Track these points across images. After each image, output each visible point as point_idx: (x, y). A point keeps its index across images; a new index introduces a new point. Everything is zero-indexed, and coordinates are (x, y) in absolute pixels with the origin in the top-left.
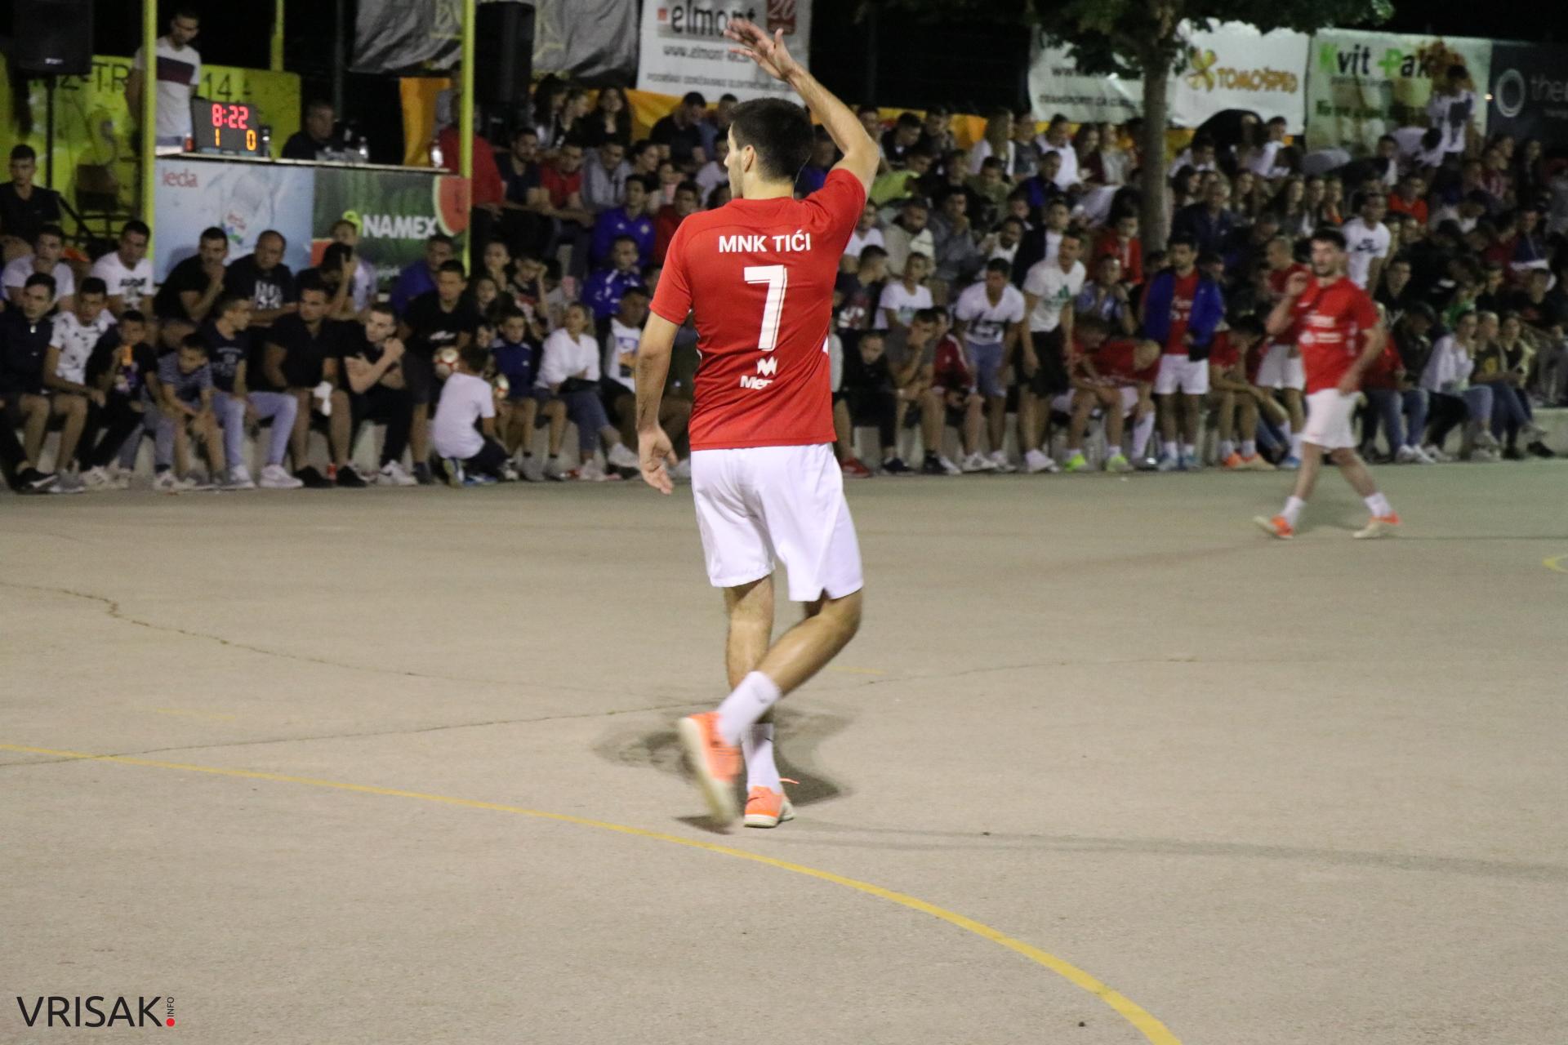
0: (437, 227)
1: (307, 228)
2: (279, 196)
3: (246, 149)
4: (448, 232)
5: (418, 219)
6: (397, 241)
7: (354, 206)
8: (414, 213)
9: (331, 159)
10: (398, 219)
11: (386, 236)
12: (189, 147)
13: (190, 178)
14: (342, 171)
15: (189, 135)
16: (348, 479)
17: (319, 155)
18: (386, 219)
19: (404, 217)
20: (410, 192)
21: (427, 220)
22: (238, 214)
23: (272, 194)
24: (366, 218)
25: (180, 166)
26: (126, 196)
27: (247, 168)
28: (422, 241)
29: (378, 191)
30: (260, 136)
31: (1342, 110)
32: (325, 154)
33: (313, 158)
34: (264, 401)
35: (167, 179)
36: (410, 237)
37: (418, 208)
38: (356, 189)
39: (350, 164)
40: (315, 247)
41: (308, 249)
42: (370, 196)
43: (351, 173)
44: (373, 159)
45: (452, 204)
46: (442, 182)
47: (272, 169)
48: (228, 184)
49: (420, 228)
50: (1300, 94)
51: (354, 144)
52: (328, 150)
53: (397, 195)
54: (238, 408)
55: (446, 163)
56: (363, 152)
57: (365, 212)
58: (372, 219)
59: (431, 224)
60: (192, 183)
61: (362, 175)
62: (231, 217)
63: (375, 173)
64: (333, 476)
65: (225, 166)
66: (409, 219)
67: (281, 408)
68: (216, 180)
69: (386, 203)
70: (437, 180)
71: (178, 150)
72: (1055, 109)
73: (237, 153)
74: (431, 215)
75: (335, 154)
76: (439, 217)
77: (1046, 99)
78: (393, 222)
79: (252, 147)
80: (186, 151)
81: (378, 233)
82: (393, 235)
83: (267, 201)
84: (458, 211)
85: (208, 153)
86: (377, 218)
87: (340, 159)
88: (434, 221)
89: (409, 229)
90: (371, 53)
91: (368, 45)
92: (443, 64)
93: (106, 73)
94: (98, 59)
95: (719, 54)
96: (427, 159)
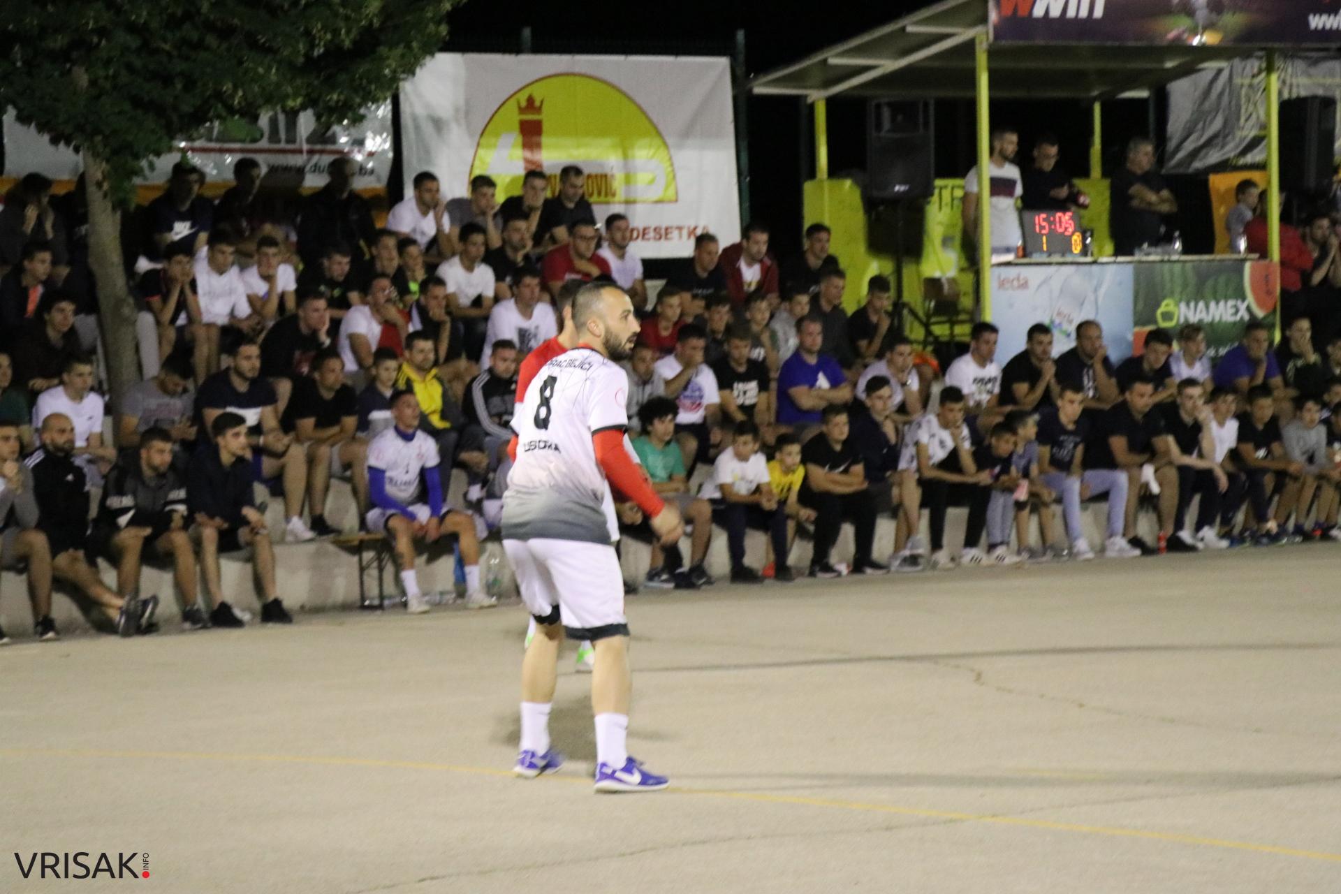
1: (1129, 318)
2: (1102, 290)
3: (1071, 251)
4: (1260, 313)
5: (1231, 303)
6: (1211, 324)
7: (1172, 294)
8: (1226, 298)
9: (1148, 254)
10: (1212, 305)
11: (1201, 321)
12: (1021, 253)
13: (1022, 282)
14: (1158, 266)
15: (1020, 243)
16: (1176, 545)
17: (1137, 252)
18: (1201, 305)
19: (1217, 303)
20: (1222, 280)
21: (1239, 302)
22: (1066, 311)
23: (1096, 290)
24: (1183, 305)
25: (1012, 272)
26: (966, 302)
27: (1071, 269)
28: (1235, 324)
29: (1192, 280)
30: (1084, 239)
32: (1141, 250)
33: (1131, 253)
34: (1098, 478)
35: (1002, 284)
36: (1224, 319)
37: (1230, 292)
38: (1172, 280)
39: (1166, 258)
40: (1136, 335)
41: (1130, 337)
42: (1185, 285)
43: (1167, 266)
44: (1186, 250)
45: (1261, 285)
46: (1253, 268)
47: (1095, 268)
48: (1056, 284)
49: (1233, 311)
51: (1169, 240)
52: (1145, 246)
53: (1210, 283)
54: (1074, 486)
56: (1178, 245)
57: (1180, 301)
58: (1188, 304)
59: (1243, 307)
60: (1024, 285)
61: (1177, 267)
62: (1059, 314)
63: (1189, 264)
64: (1163, 544)
65: (1053, 269)
66: (1222, 303)
67: (1114, 484)
68: (1045, 282)
69: (1199, 291)
70: (1246, 266)
71: (1010, 257)
73: (1063, 255)
74: (1244, 299)
75: (1153, 249)
76: (1250, 299)
78: (1207, 307)
79: (1077, 249)
80: (1017, 257)
81: (1193, 319)
82: (1207, 319)
83: (1091, 297)
84: (1269, 293)
85: (1036, 258)
86: (1192, 305)
87: (1157, 254)
88: (1246, 303)
89: (1223, 312)
90: (1180, 155)
91: (1178, 148)
92: (1249, 159)
93: (946, 194)
94: (939, 182)
96: (1233, 248)
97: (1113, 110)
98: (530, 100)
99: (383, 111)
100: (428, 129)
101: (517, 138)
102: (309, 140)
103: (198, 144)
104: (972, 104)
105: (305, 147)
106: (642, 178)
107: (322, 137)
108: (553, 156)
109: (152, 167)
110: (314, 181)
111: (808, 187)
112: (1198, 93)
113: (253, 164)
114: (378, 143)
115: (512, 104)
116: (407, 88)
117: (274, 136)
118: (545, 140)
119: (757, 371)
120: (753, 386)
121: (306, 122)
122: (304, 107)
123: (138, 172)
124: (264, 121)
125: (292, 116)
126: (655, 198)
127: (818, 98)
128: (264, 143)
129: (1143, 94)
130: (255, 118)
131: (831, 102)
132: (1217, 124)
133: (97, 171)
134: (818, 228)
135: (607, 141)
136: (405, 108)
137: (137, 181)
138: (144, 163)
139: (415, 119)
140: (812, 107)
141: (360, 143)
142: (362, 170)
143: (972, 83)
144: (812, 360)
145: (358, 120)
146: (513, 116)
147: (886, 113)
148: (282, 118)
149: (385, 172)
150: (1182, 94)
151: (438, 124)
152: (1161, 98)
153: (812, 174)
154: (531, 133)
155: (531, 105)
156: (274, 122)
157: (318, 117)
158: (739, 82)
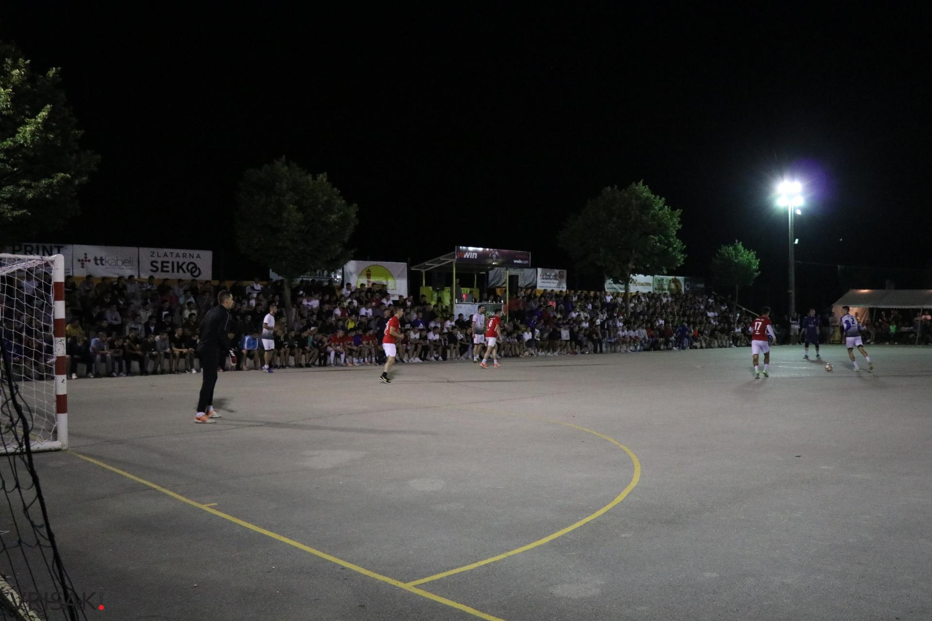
23: (474, 309)
24: (491, 313)
25: (459, 305)
26: (449, 310)
30: (472, 299)
31: (659, 289)
32: (483, 302)
33: (481, 303)
35: (457, 307)
45: (505, 309)
47: (473, 305)
50: (652, 286)
51: (489, 300)
55: (504, 303)
56: (491, 301)
60: (460, 307)
61: (490, 305)
63: (492, 305)
65: (467, 305)
68: (465, 307)
70: (503, 306)
71: (458, 303)
72: (610, 290)
75: (485, 302)
77: (608, 288)
79: (470, 301)
80: (460, 302)
81: (493, 315)
85: (463, 302)
88: (502, 313)
90: (491, 284)
91: (490, 283)
92: (503, 286)
93: (447, 290)
94: (446, 288)
95: (550, 283)
96: (500, 302)
97: (478, 275)
98: (369, 270)
99: (340, 271)
100: (349, 274)
101: (366, 277)
102: (326, 276)
103: (305, 276)
104: (452, 273)
105: (325, 277)
106: (389, 285)
107: (329, 275)
108: (373, 280)
109: (296, 280)
110: (326, 284)
111: (421, 288)
112: (494, 273)
113: (315, 280)
114: (339, 277)
115: (365, 271)
116: (345, 266)
117: (320, 275)
118: (371, 277)
119: (410, 322)
120: (409, 325)
121: (326, 273)
122: (325, 270)
123: (294, 281)
124: (318, 272)
125: (323, 272)
126: (392, 288)
127: (423, 271)
128: (317, 276)
129: (484, 273)
130: (316, 271)
131: (425, 272)
132: (498, 278)
133: (286, 281)
134: (423, 296)
135: (383, 278)
136: (345, 270)
137: (293, 283)
138: (295, 280)
139: (347, 272)
140: (422, 273)
141: (336, 277)
142: (336, 282)
143: (452, 270)
144: (419, 320)
145: (335, 272)
146: (365, 272)
147: (436, 274)
148: (321, 272)
149: (340, 282)
150: (492, 273)
151: (351, 274)
152: (488, 274)
153: (422, 285)
154: (369, 276)
155: (369, 271)
156: (320, 273)
157: (328, 272)
158: (408, 268)
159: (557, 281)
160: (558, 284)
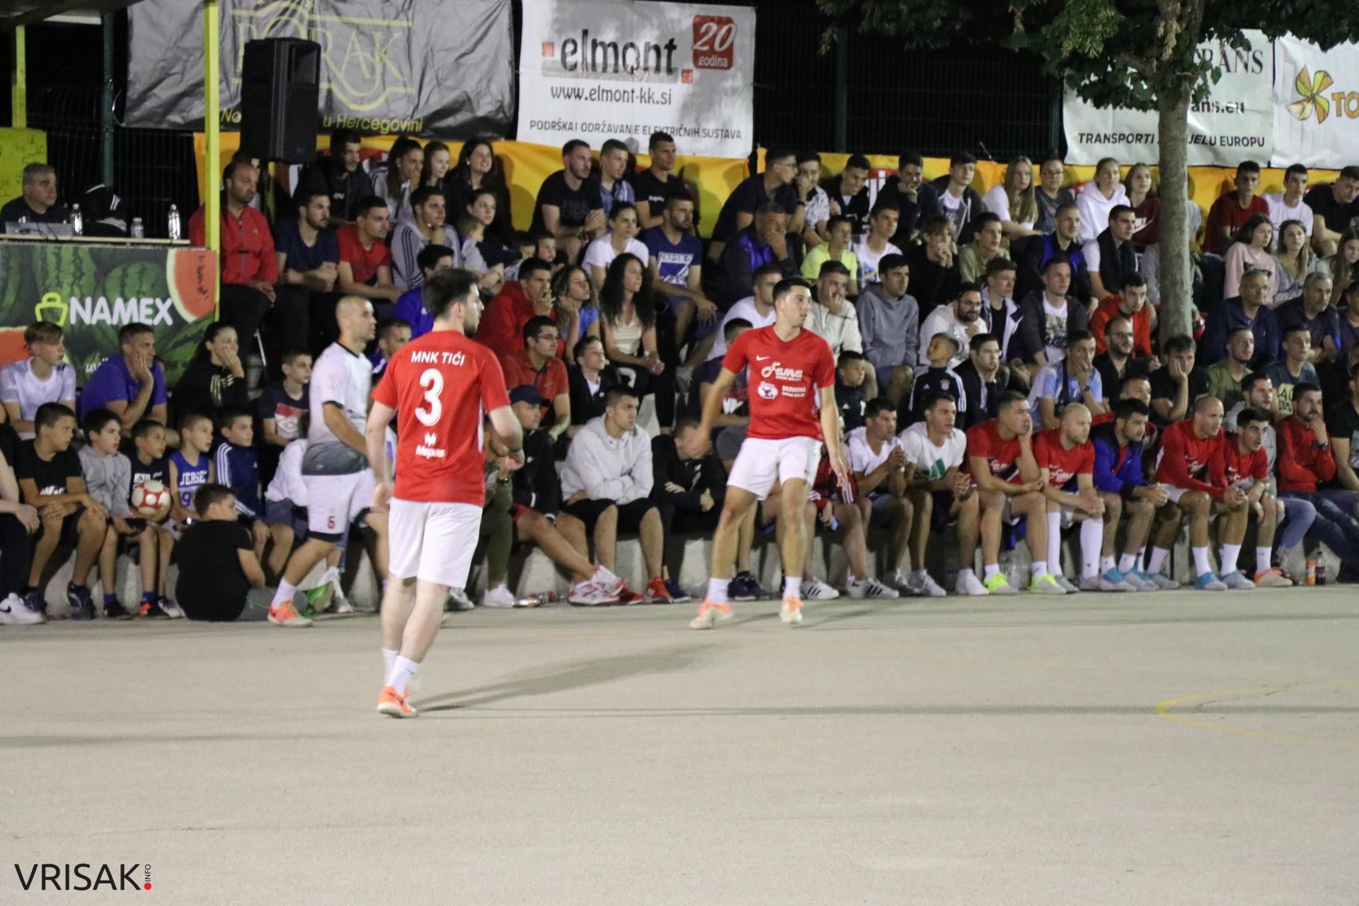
0: (173, 311)
4: (185, 316)
5: (146, 301)
8: (139, 295)
10: (119, 302)
11: (103, 323)
18: (102, 302)
19: (126, 300)
20: (133, 270)
21: (158, 302)
24: (75, 301)
29: (91, 268)
37: (145, 287)
38: (58, 267)
42: (79, 275)
45: (194, 282)
46: (180, 254)
49: (150, 311)
53: (117, 272)
58: (83, 304)
59: (164, 308)
61: (79, 249)
63: (87, 247)
66: (132, 301)
69: (99, 284)
70: (172, 253)
72: (1102, 150)
74: (165, 296)
76: (175, 298)
77: (1086, 138)
78: (111, 306)
81: (90, 320)
82: (112, 321)
84: (201, 290)
86: (88, 301)
88: (169, 302)
89: (135, 312)
91: (146, 95)
95: (625, 96)
159: (678, 89)
160: (686, 108)
